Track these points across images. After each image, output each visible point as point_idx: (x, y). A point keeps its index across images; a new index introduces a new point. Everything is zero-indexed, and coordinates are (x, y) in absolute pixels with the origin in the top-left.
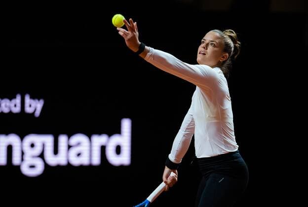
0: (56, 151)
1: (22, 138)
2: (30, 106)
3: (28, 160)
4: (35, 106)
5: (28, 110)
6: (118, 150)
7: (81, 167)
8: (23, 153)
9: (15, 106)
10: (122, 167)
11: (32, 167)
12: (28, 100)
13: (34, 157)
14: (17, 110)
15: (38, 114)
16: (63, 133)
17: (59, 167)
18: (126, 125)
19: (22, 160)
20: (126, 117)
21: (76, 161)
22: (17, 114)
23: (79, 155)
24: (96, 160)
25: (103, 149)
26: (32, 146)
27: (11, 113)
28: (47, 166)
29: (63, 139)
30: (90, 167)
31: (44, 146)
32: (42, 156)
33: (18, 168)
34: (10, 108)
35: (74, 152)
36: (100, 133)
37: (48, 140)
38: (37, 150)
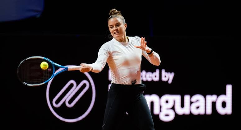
0: (182, 105)
1: (160, 97)
2: (165, 76)
3: (164, 111)
4: (168, 77)
5: (164, 79)
6: (224, 105)
7: (199, 115)
8: (161, 107)
9: (156, 76)
10: (226, 115)
11: (167, 115)
12: (163, 71)
13: (168, 109)
14: (157, 79)
15: (170, 82)
16: (187, 94)
17: (184, 115)
18: (229, 88)
19: (160, 111)
20: (229, 84)
21: (195, 112)
22: (156, 82)
23: (198, 108)
24: (209, 111)
25: (214, 104)
26: (167, 102)
27: (152, 81)
28: (176, 115)
29: (187, 98)
30: (205, 115)
31: (174, 102)
32: (173, 108)
33: (157, 116)
34: (152, 77)
35: (194, 106)
36: (211, 94)
37: (178, 98)
38: (170, 105)
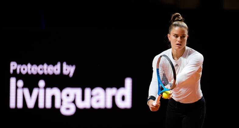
0: (83, 99)
1: (61, 90)
2: (66, 70)
3: (65, 105)
4: (69, 70)
5: (65, 72)
6: (123, 98)
7: (100, 110)
8: (62, 101)
9: (57, 70)
10: (126, 110)
11: (68, 109)
12: (65, 65)
13: (69, 103)
14: (58, 72)
15: (71, 75)
16: (88, 87)
17: (85, 109)
18: (128, 82)
19: (61, 104)
20: (128, 77)
21: (96, 106)
22: (58, 75)
23: (98, 101)
24: (109, 105)
25: (114, 98)
26: (68, 95)
27: (54, 74)
28: (77, 109)
29: (88, 91)
30: (106, 109)
31: (75, 95)
32: (74, 102)
33: (59, 110)
34: (53, 71)
35: (94, 99)
36: (111, 87)
37: (78, 91)
38: (71, 98)
